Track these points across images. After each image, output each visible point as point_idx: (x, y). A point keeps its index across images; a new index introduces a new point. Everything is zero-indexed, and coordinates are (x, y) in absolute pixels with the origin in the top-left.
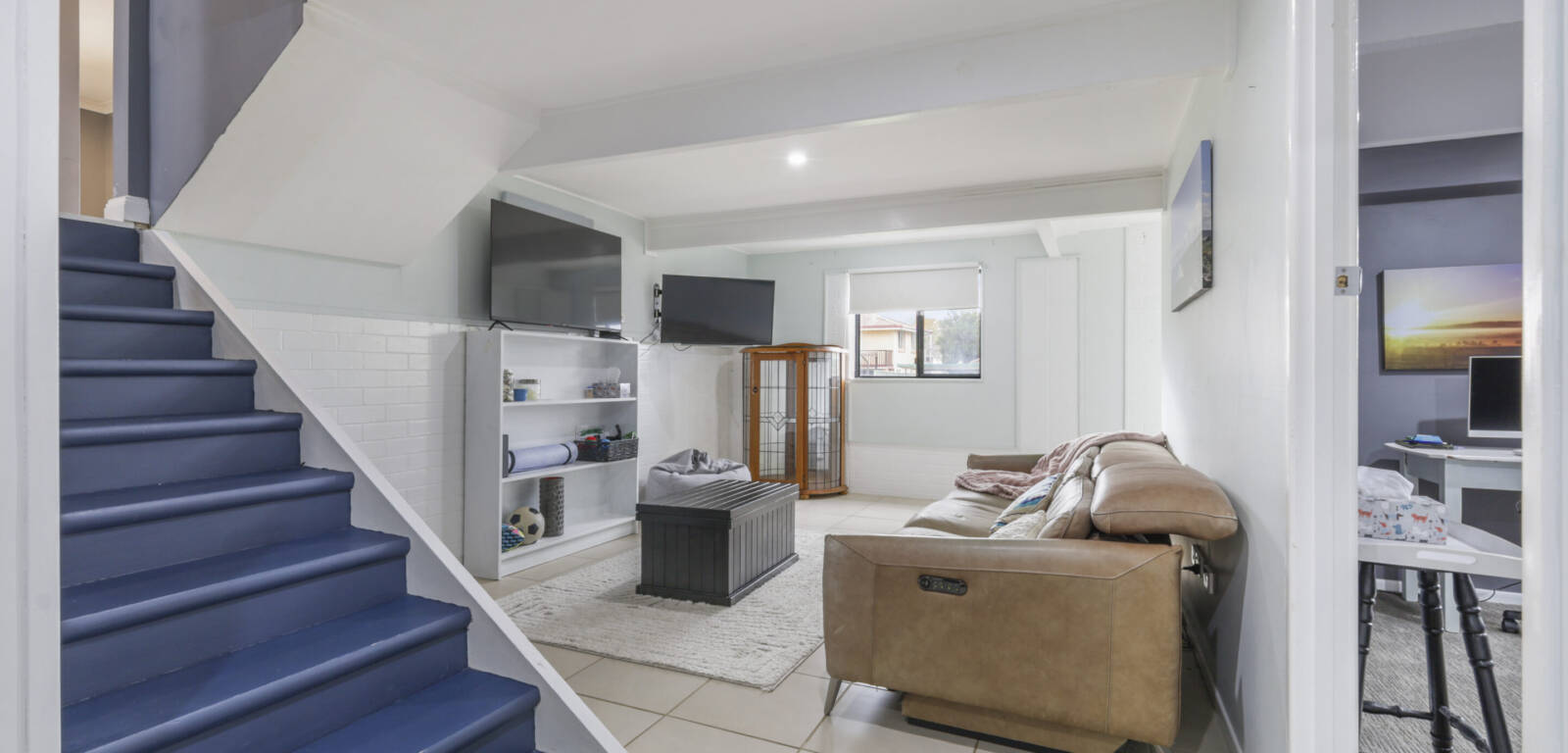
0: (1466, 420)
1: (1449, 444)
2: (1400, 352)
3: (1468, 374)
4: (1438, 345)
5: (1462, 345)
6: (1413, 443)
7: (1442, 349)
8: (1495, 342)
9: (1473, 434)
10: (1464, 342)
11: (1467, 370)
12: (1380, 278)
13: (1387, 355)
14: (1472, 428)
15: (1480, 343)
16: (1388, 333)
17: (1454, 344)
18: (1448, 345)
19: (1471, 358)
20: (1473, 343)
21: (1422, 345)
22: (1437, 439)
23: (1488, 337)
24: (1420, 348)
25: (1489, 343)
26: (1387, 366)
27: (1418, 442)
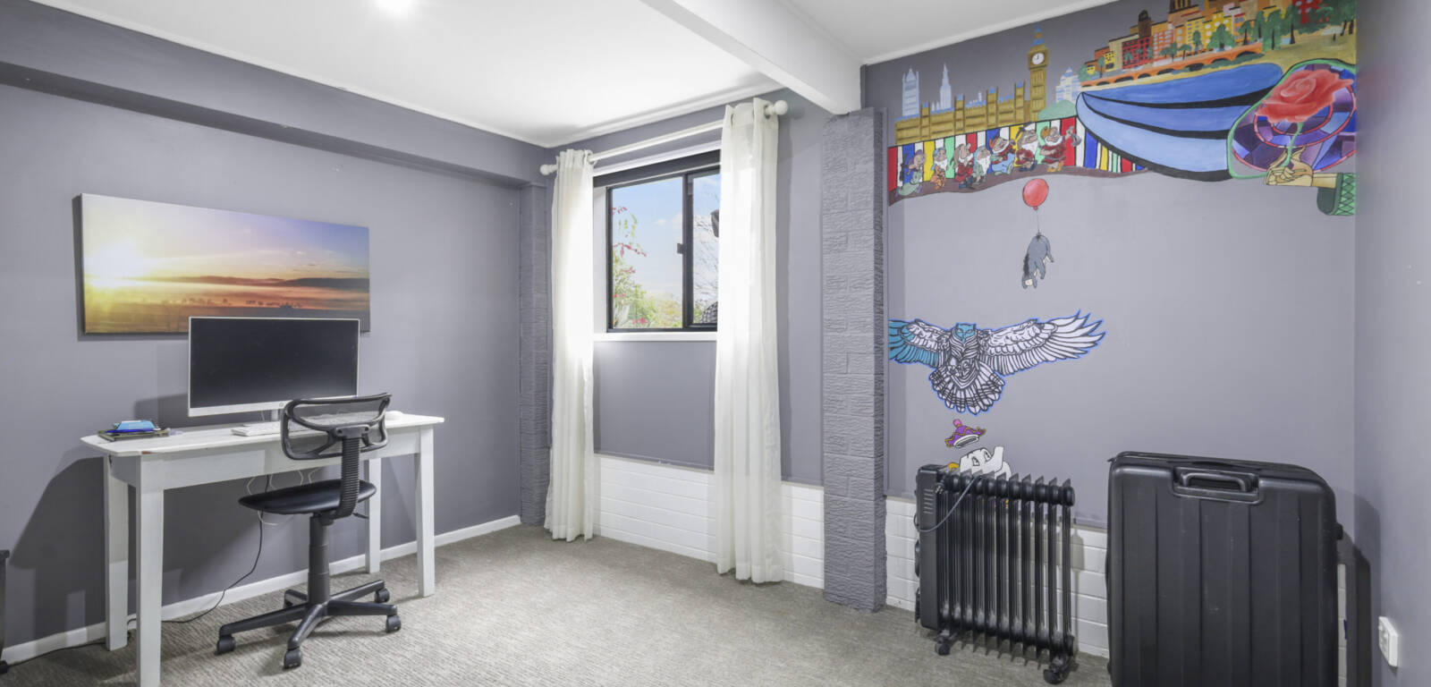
0: (186, 396)
1: (163, 429)
2: (106, 308)
3: (187, 339)
4: (158, 301)
5: (188, 303)
6: (116, 434)
7: (165, 307)
8: (225, 301)
9: (194, 412)
10: (191, 300)
11: (187, 333)
12: (77, 203)
13: (88, 312)
14: (192, 406)
15: (209, 301)
16: (90, 283)
17: (179, 302)
18: (171, 302)
19: (190, 318)
20: (201, 300)
21: (138, 300)
22: (147, 424)
23: (218, 295)
24: (135, 305)
25: (219, 302)
26: (88, 328)
27: (122, 432)
